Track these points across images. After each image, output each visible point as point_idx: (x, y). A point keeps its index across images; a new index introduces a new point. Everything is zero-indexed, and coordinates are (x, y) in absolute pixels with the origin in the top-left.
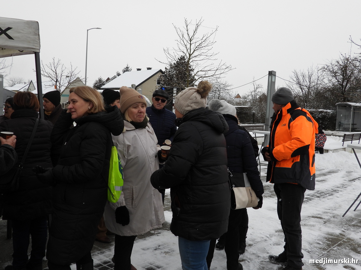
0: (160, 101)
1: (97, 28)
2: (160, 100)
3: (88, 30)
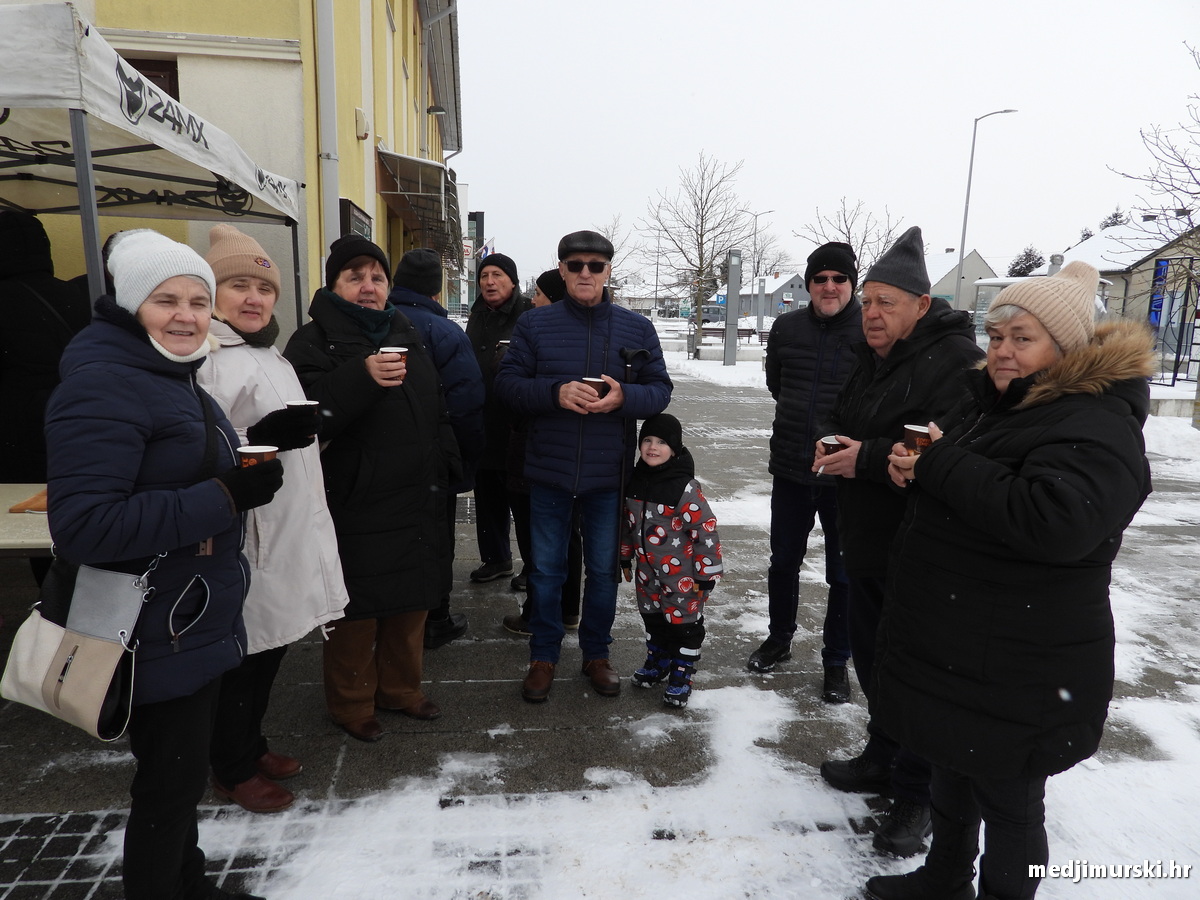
0: (586, 271)
1: (1005, 111)
2: (586, 267)
3: (977, 120)
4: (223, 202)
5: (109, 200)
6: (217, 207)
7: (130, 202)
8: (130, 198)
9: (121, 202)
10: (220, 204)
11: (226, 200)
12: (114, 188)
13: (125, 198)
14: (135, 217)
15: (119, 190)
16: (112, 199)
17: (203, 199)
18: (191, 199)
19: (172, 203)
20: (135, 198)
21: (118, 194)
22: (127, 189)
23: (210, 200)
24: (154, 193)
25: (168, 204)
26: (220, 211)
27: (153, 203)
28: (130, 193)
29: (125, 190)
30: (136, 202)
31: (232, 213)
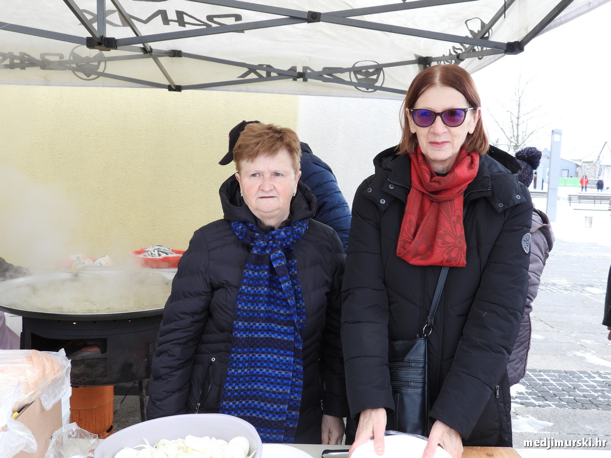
5: (249, 77)
6: (350, 83)
7: (269, 78)
8: (268, 74)
9: (261, 79)
10: (354, 80)
12: (256, 63)
13: (264, 74)
14: (273, 93)
15: (261, 67)
16: (252, 76)
17: (338, 75)
18: (327, 75)
19: (308, 79)
20: (273, 74)
21: (257, 71)
22: (267, 66)
23: (345, 76)
24: (293, 69)
25: (305, 80)
26: (353, 87)
27: (292, 79)
28: (269, 69)
29: (265, 66)
30: (274, 78)
31: (364, 89)
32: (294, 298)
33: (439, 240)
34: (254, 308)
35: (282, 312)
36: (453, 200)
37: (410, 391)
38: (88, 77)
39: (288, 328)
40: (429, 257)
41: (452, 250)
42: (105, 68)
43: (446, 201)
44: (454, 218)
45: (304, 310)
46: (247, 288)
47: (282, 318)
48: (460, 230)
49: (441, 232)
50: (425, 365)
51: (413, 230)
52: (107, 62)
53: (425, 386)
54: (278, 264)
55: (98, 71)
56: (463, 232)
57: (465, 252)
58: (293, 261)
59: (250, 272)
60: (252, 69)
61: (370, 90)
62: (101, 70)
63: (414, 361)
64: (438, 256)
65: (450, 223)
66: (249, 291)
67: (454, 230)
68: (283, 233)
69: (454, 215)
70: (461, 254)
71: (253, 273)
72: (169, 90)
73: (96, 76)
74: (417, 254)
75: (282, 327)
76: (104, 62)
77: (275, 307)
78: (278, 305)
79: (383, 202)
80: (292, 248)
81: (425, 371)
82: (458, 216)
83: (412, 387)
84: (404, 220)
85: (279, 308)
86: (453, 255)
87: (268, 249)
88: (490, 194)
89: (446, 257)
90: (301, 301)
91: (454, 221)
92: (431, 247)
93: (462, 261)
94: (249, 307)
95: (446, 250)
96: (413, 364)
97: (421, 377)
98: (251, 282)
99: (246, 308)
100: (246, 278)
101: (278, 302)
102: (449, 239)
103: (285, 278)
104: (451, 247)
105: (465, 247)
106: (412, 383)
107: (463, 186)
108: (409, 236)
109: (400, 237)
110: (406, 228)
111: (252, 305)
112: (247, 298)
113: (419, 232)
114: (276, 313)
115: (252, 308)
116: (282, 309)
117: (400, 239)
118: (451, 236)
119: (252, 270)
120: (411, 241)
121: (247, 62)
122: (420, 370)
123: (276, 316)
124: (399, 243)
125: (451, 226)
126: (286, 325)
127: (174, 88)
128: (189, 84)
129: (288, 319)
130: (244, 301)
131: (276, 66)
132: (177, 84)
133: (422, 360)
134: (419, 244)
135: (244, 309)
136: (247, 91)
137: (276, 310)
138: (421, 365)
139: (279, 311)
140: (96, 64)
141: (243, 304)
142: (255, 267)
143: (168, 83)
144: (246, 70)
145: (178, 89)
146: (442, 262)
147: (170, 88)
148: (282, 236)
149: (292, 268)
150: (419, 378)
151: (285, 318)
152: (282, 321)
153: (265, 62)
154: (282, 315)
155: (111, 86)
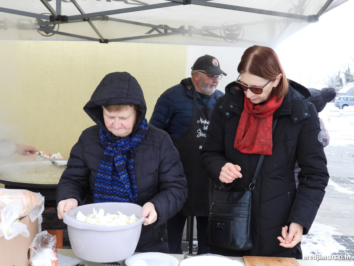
4: (225, 33)
5: (153, 33)
6: (221, 37)
7: (166, 33)
8: (166, 31)
9: (161, 34)
10: (223, 35)
11: (227, 32)
12: (157, 24)
13: (162, 31)
14: (169, 44)
15: (160, 26)
16: (155, 32)
17: (213, 32)
18: (205, 31)
19: (192, 34)
20: (169, 31)
21: (158, 29)
22: (165, 25)
23: (217, 33)
24: (182, 28)
25: (190, 35)
26: (222, 39)
27: (181, 34)
28: (166, 28)
29: (163, 26)
30: (170, 34)
31: (230, 41)
32: (129, 183)
33: (257, 140)
34: (104, 187)
35: (121, 190)
36: (266, 118)
37: (240, 219)
38: (47, 34)
39: (126, 200)
40: (252, 149)
41: (264, 146)
42: (58, 28)
43: (263, 119)
44: (266, 129)
45: (136, 191)
46: (100, 175)
47: (122, 194)
48: (270, 136)
49: (258, 136)
50: (249, 206)
51: (242, 134)
52: (60, 24)
53: (248, 217)
54: (118, 164)
55: (54, 30)
56: (271, 137)
57: (272, 148)
58: (131, 160)
59: (103, 165)
60: (155, 28)
61: (234, 41)
62: (55, 29)
63: (244, 203)
64: (256, 149)
65: (264, 131)
66: (102, 177)
67: (266, 135)
68: (123, 142)
69: (267, 127)
70: (269, 149)
71: (104, 166)
72: (100, 42)
73: (52, 34)
74: (245, 147)
75: (122, 199)
76: (58, 24)
77: (118, 187)
78: (119, 186)
79: (228, 114)
80: (131, 152)
81: (249, 209)
82: (269, 128)
83: (241, 217)
84: (238, 128)
85: (119, 188)
86: (265, 149)
87: (113, 153)
88: (290, 113)
89: (261, 150)
90: (134, 185)
91: (266, 130)
92: (253, 144)
93: (270, 152)
94: (101, 186)
95: (260, 146)
96: (243, 205)
97: (248, 212)
98: (103, 171)
99: (99, 186)
100: (100, 169)
101: (119, 184)
102: (262, 140)
103: (123, 172)
104: (263, 144)
105: (272, 145)
106: (241, 215)
107: (272, 111)
108: (240, 137)
109: (236, 137)
110: (239, 133)
111: (103, 185)
112: (100, 180)
113: (246, 135)
114: (118, 191)
115: (103, 186)
116: (121, 189)
117: (236, 138)
118: (264, 138)
119: (103, 164)
120: (241, 140)
121: (152, 24)
122: (247, 208)
123: (118, 193)
124: (236, 141)
125: (264, 133)
126: (124, 198)
127: (103, 41)
128: (113, 38)
129: (125, 194)
130: (98, 182)
131: (171, 26)
132: (105, 38)
133: (248, 202)
134: (246, 141)
135: (98, 187)
136: (152, 42)
137: (118, 189)
138: (247, 205)
139: (120, 190)
140: (53, 25)
141: (98, 184)
142: (106, 163)
143: (99, 38)
144: (151, 28)
145: (106, 41)
146: (258, 152)
147: (101, 41)
148: (122, 144)
149: (130, 165)
150: (246, 213)
151: (123, 194)
152: (122, 195)
153: (163, 23)
154: (121, 192)
155: (62, 40)
